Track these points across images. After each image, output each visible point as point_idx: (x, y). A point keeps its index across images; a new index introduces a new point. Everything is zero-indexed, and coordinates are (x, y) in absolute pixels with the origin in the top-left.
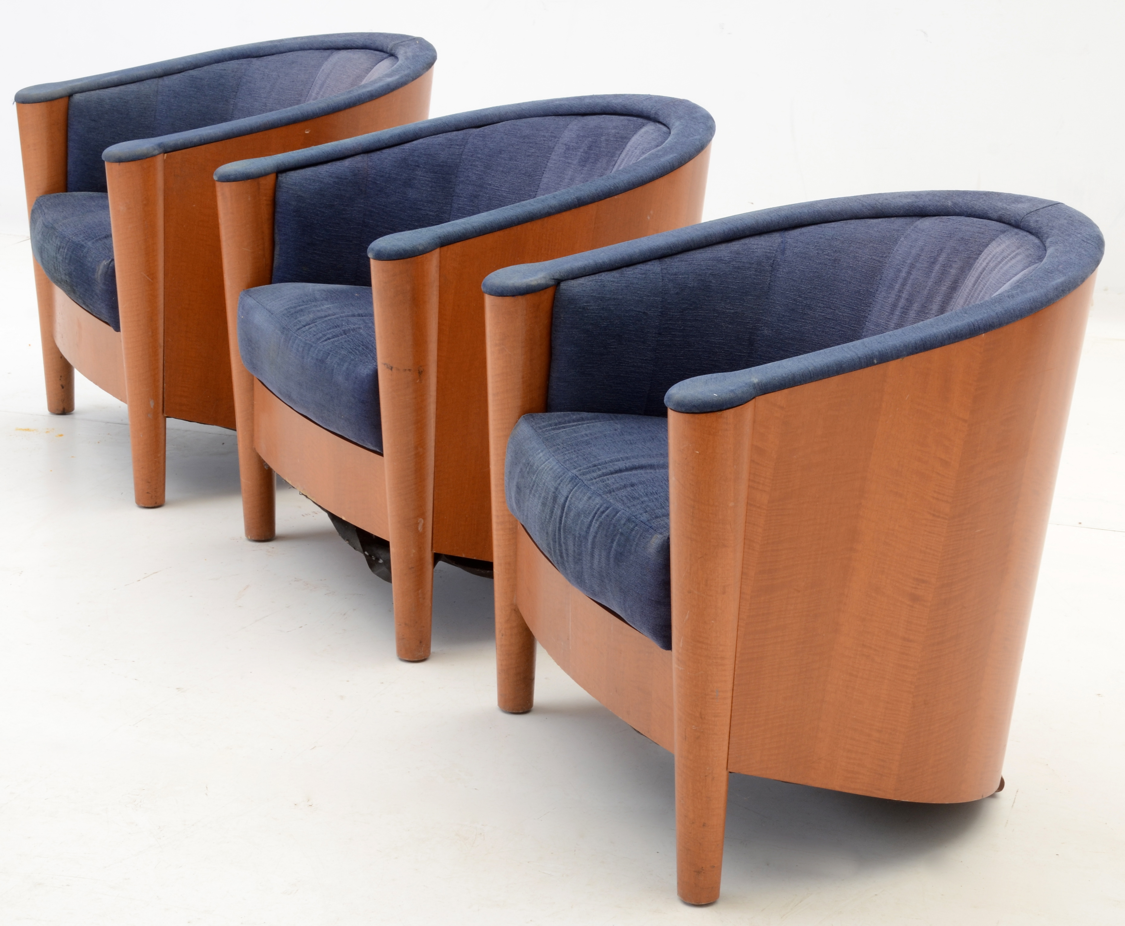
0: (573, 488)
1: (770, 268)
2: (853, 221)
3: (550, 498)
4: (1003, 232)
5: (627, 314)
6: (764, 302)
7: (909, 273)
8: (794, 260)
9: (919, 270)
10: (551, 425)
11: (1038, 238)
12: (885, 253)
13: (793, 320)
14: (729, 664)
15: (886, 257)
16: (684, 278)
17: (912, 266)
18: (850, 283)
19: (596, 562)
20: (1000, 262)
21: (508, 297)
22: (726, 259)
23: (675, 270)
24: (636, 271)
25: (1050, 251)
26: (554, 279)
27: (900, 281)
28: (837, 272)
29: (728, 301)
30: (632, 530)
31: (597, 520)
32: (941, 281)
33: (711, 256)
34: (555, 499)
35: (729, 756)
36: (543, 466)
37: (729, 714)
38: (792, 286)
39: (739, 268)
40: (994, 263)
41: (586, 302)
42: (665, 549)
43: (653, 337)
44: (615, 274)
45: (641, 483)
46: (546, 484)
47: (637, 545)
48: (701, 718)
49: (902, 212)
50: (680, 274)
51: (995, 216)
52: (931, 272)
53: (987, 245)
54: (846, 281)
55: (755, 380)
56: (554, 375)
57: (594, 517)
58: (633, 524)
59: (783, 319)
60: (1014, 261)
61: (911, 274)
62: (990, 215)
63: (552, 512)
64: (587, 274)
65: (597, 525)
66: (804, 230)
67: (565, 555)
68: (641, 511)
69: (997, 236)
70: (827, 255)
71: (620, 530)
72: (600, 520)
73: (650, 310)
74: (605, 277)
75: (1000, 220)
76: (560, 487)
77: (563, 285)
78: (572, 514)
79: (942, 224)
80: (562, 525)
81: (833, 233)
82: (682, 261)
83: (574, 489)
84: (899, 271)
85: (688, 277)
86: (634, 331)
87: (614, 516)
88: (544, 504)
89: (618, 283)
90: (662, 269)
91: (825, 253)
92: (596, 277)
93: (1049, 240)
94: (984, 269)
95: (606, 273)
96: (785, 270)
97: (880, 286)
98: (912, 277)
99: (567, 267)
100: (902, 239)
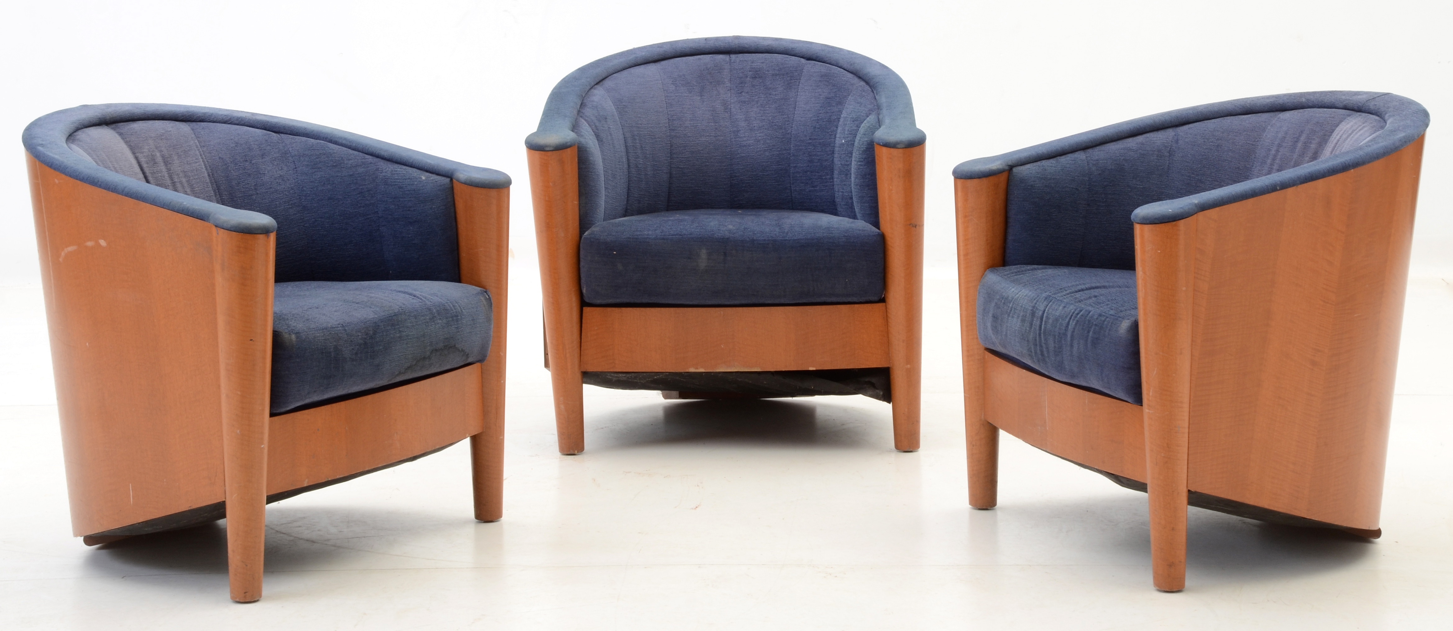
0: (1049, 304)
1: (1168, 154)
2: (1228, 117)
3: (1028, 315)
4: (1349, 116)
5: (1064, 190)
6: (1165, 179)
7: (1277, 151)
8: (1186, 148)
9: (1285, 148)
11: (1378, 116)
12: (1256, 138)
13: (1188, 191)
14: (1186, 406)
15: (1258, 141)
16: (1104, 163)
17: (1279, 146)
18: (1231, 162)
19: (1075, 349)
20: (1351, 134)
21: (975, 179)
22: (1134, 148)
23: (1097, 157)
24: (1068, 158)
25: (1388, 122)
26: (1008, 165)
27: (1271, 157)
28: (1220, 154)
29: (1138, 179)
30: (1104, 321)
31: (1074, 320)
32: (1304, 154)
33: (1122, 147)
34: (1033, 314)
35: (1189, 478)
36: (1017, 295)
37: (1187, 445)
38: (1186, 166)
39: (1144, 154)
40: (1346, 135)
41: (1034, 182)
42: (1135, 328)
43: (1083, 207)
44: (1051, 161)
45: (1101, 295)
46: (1023, 306)
47: (1110, 330)
48: (1168, 447)
49: (1266, 108)
50: (1101, 160)
51: (1341, 105)
52: (1295, 148)
53: (1337, 126)
54: (1227, 160)
55: (1196, 202)
56: (1010, 238)
57: (1071, 318)
58: (1105, 317)
59: (1181, 191)
60: (1362, 132)
61: (1279, 151)
62: (1337, 105)
63: (1031, 324)
64: (1032, 161)
65: (1074, 323)
66: (1191, 125)
68: (1108, 309)
69: (1345, 119)
70: (1212, 142)
71: (1094, 323)
72: (1077, 319)
73: (1080, 187)
74: (1045, 163)
75: (1345, 108)
76: (1036, 305)
77: (1015, 170)
78: (1050, 321)
79: (1300, 114)
80: (1042, 331)
81: (1214, 126)
82: (1100, 151)
83: (1049, 305)
84: (1269, 150)
85: (1107, 162)
86: (1069, 202)
87: (1088, 315)
88: (1023, 321)
89: (1055, 167)
90: (1086, 157)
91: (1209, 141)
92: (1039, 163)
93: (1387, 115)
94: (1338, 141)
95: (1045, 160)
96: (1179, 155)
97: (1255, 163)
98: (1280, 154)
99: (1016, 157)
100: (1269, 127)
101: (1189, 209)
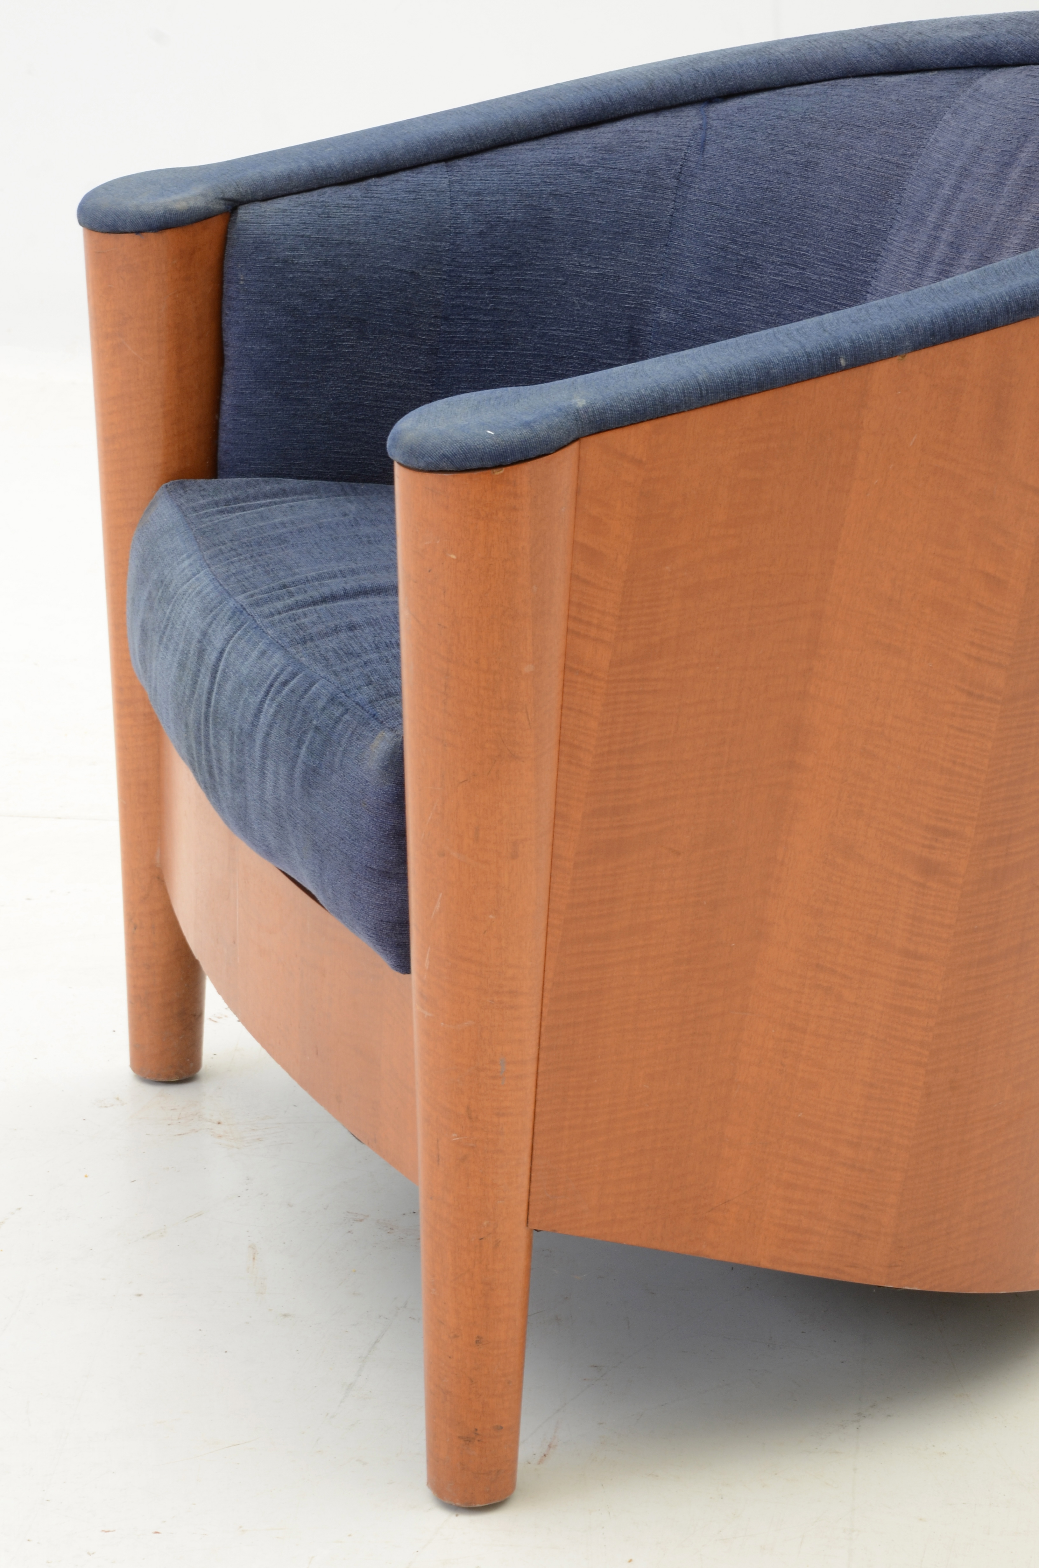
0: (235, 633)
1: (675, 183)
2: (847, 82)
3: (192, 652)
5: (376, 276)
7: (957, 188)
8: (724, 165)
9: (978, 180)
10: (217, 504)
12: (910, 147)
13: (719, 290)
15: (912, 155)
16: (496, 201)
17: (964, 172)
18: (837, 212)
19: (269, 785)
22: (584, 161)
23: (479, 185)
24: (398, 185)
26: (223, 199)
27: (939, 205)
28: (810, 190)
29: (587, 250)
31: (273, 700)
32: (1021, 203)
33: (553, 156)
34: (201, 653)
35: (532, 1198)
36: (185, 587)
37: (530, 1109)
38: (718, 219)
39: (609, 181)
41: (291, 249)
42: (396, 763)
43: (431, 324)
44: (353, 190)
45: (369, 624)
46: (187, 623)
47: (345, 752)
48: (470, 1118)
49: (950, 59)
50: (488, 194)
52: (1001, 183)
54: (827, 207)
55: (580, 402)
57: (267, 693)
58: (341, 709)
59: (699, 288)
61: (961, 189)
63: (195, 682)
64: (295, 190)
65: (272, 711)
66: (747, 101)
67: (216, 771)
68: (358, 683)
70: (792, 153)
71: (315, 722)
72: (279, 699)
73: (424, 268)
74: (330, 195)
76: (210, 631)
77: (245, 214)
78: (229, 687)
79: (1030, 81)
80: (211, 709)
81: (805, 107)
82: (492, 166)
83: (236, 635)
84: (939, 184)
85: (505, 201)
86: (390, 311)
87: (306, 691)
88: (182, 666)
89: (357, 209)
90: (451, 183)
91: (786, 149)
92: (314, 197)
95: (334, 189)
96: (703, 187)
97: (898, 217)
98: (962, 196)
99: (253, 174)
100: (947, 116)
101: (550, 427)
